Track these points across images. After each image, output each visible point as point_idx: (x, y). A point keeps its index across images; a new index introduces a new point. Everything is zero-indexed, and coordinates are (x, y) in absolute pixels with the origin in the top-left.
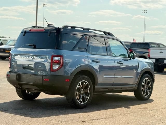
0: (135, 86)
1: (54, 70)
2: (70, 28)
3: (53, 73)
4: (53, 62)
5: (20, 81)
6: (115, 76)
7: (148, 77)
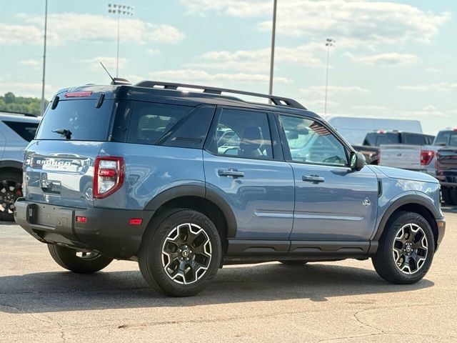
0: (368, 243)
1: (100, 194)
2: (163, 87)
3: (98, 202)
4: (99, 173)
5: (35, 223)
6: (296, 216)
7: (415, 220)
